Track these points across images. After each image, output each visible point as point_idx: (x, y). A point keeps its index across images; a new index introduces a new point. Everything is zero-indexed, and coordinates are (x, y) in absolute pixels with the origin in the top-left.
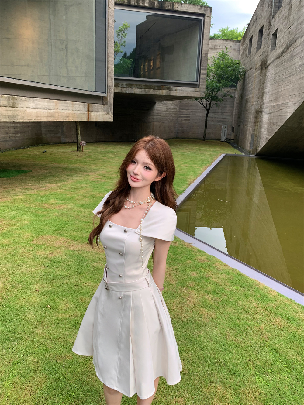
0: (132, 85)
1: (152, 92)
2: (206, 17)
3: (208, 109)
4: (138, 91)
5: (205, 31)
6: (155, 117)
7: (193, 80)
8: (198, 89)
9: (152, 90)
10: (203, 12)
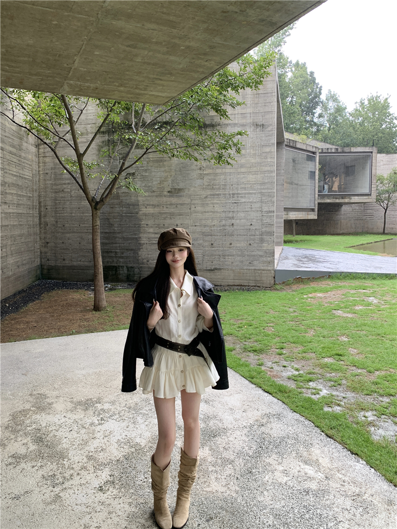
0: (325, 197)
1: (337, 201)
2: (373, 153)
3: (385, 208)
4: (328, 201)
5: (373, 161)
6: (342, 217)
7: (367, 191)
8: (370, 197)
9: (338, 200)
10: (371, 151)
